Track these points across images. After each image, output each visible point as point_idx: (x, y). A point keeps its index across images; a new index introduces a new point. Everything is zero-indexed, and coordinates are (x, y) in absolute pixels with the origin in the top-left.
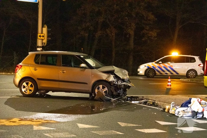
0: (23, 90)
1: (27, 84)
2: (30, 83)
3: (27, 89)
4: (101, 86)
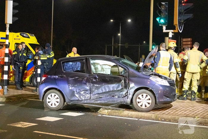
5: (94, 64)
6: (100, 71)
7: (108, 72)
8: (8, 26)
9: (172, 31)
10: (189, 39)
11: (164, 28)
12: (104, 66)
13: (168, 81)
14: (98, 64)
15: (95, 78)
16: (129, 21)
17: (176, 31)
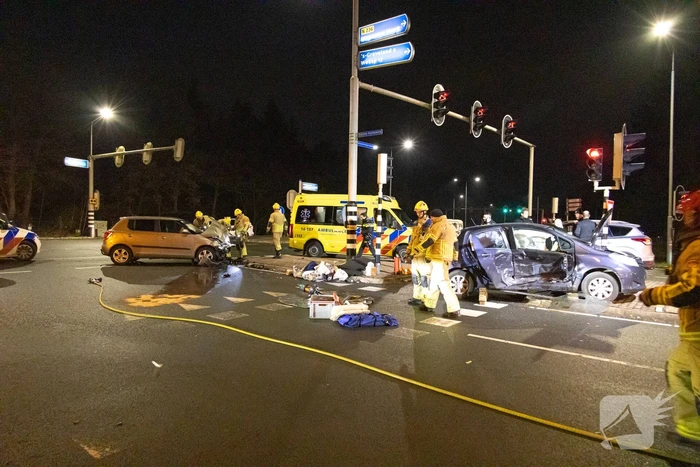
0: (115, 258)
1: (120, 251)
2: (124, 251)
3: (122, 257)
4: (205, 252)
5: (518, 235)
6: (527, 246)
7: (541, 247)
8: (381, 187)
9: (610, 188)
10: (578, 200)
11: (596, 183)
12: (534, 239)
13: (637, 261)
14: (524, 236)
15: (522, 255)
16: (478, 179)
17: (617, 188)
